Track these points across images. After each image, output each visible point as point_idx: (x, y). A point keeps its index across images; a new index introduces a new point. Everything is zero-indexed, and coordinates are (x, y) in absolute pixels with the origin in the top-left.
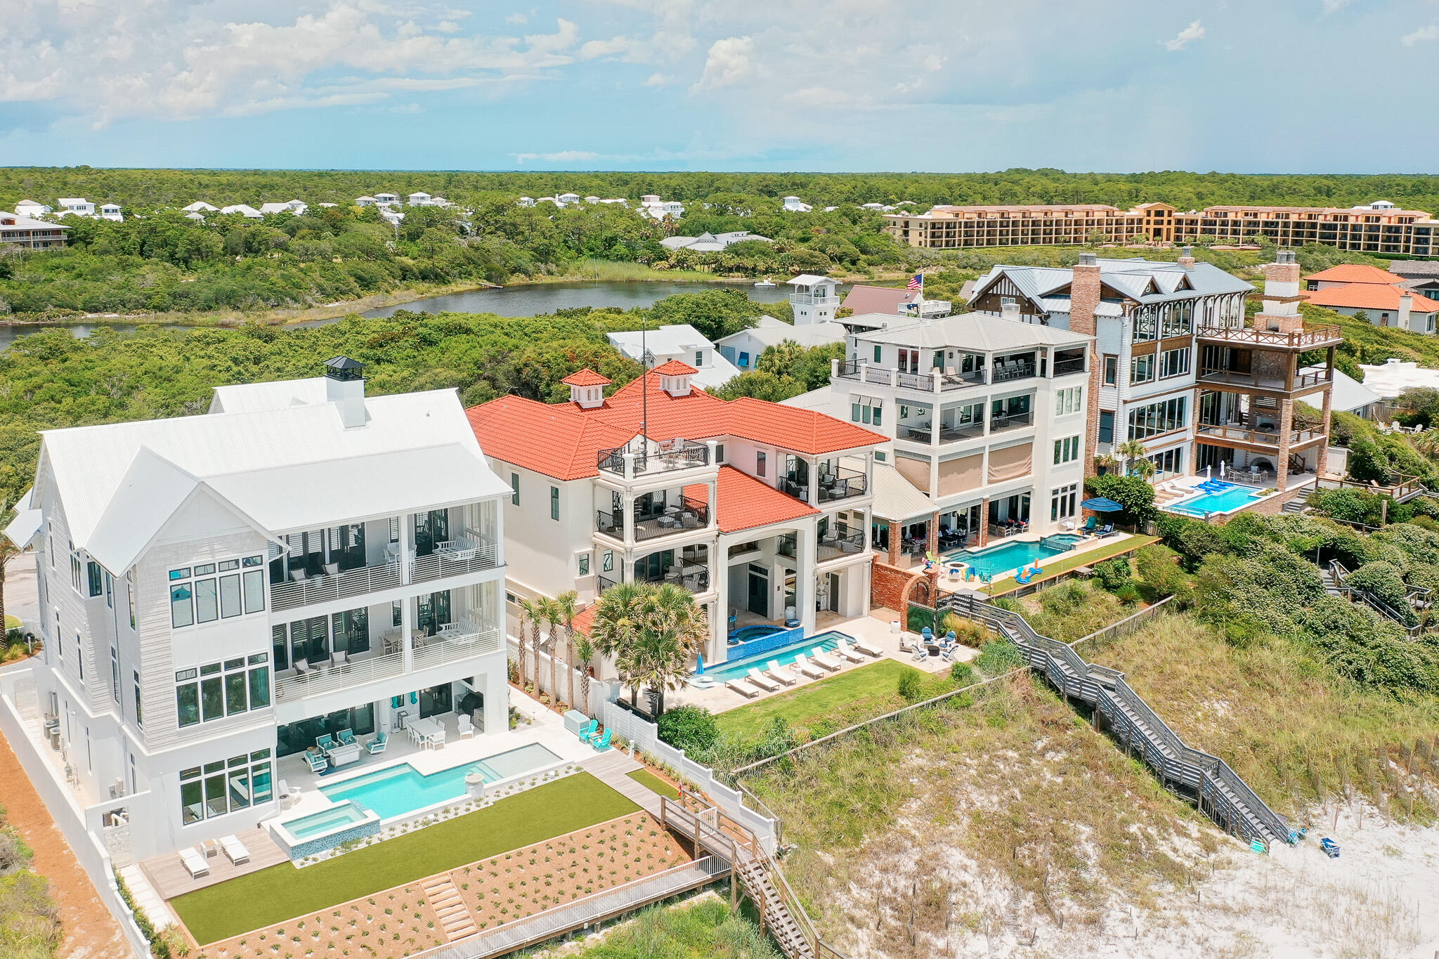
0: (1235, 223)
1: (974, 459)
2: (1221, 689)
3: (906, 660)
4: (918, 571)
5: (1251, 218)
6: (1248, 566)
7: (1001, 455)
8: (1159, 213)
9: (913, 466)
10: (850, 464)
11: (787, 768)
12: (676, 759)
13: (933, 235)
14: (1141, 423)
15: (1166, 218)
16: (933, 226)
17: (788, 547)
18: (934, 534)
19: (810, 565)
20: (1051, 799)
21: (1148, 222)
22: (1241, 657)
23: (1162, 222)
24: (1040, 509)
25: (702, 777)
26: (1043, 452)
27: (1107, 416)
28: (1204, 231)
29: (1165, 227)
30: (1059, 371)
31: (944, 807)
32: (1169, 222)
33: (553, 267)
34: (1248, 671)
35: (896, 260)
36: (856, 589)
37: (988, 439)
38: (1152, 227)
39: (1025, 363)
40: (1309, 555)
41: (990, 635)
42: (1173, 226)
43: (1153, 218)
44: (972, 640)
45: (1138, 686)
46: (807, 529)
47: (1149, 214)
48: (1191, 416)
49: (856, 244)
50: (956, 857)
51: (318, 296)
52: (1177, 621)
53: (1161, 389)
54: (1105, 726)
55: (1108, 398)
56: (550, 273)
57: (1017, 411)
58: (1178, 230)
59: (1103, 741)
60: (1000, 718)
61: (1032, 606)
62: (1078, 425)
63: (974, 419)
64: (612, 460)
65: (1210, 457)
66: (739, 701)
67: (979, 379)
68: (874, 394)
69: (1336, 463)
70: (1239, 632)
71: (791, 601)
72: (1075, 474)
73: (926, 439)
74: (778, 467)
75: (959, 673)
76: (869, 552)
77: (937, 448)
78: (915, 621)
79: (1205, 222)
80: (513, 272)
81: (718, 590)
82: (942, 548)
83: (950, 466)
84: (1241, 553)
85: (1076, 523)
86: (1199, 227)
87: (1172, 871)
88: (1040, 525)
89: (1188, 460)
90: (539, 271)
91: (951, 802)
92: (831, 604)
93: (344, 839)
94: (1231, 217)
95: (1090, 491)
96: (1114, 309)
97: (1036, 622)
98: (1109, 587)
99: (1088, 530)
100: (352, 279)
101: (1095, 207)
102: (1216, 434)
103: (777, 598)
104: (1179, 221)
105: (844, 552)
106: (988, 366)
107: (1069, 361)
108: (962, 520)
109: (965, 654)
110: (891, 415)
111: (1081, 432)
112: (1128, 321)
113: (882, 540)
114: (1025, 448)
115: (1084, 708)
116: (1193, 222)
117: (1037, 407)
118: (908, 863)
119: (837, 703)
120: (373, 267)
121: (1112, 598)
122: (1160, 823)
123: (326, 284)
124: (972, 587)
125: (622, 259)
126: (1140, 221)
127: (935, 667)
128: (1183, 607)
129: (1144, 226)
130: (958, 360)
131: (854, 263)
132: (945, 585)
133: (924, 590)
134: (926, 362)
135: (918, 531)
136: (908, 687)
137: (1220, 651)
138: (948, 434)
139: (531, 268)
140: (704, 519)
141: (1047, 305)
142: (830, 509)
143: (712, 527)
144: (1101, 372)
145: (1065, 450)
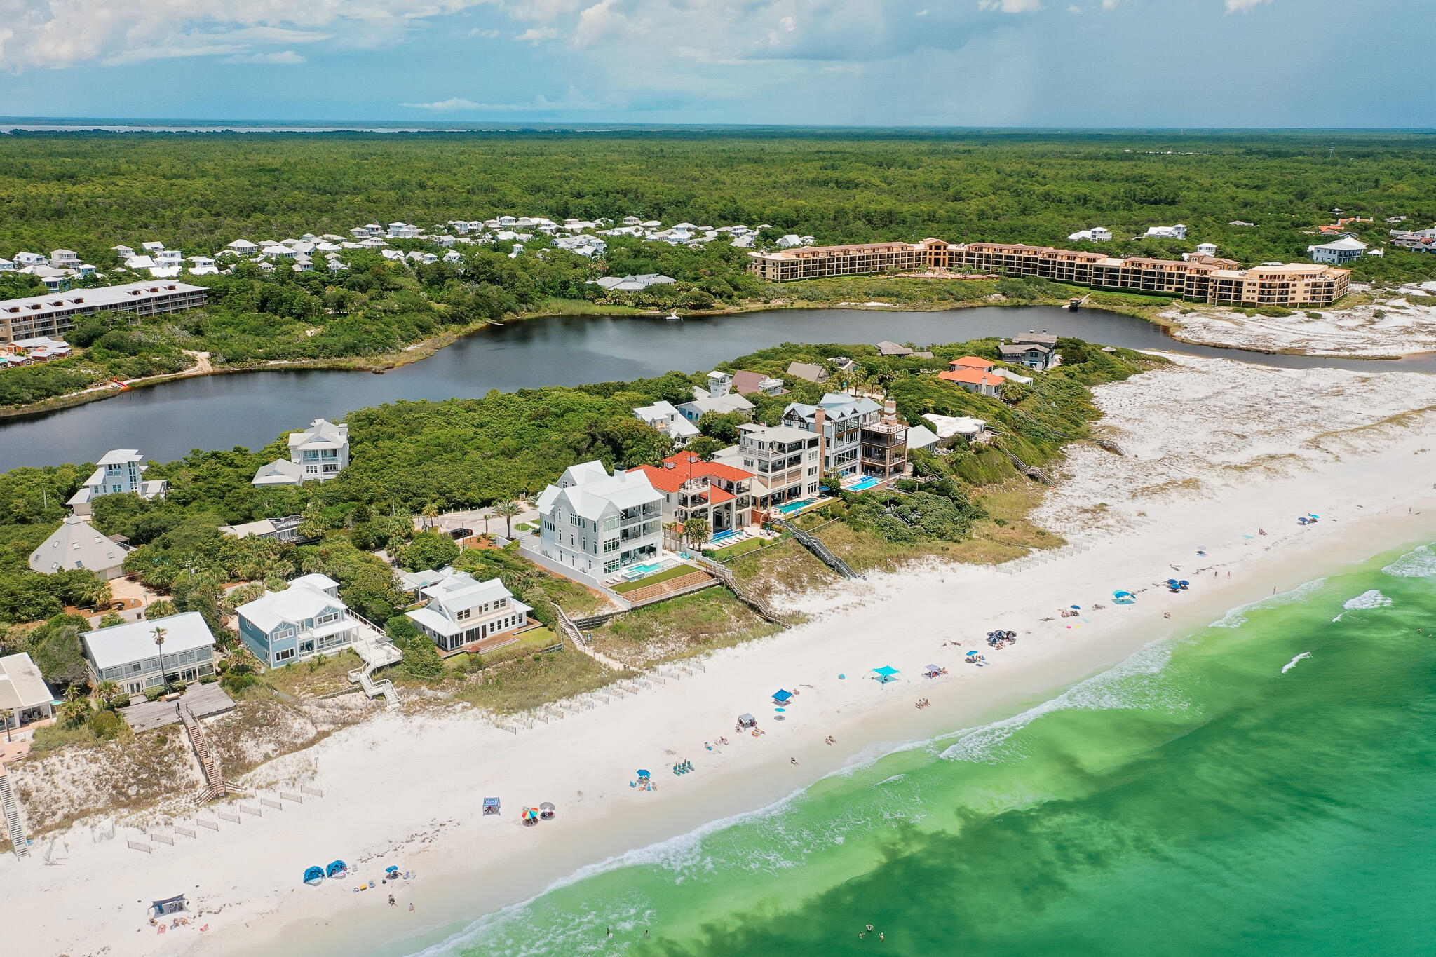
0: (988, 256)
1: (782, 477)
2: (849, 542)
3: (761, 537)
4: (765, 512)
5: (997, 253)
6: (865, 507)
7: (791, 475)
8: (938, 248)
9: (763, 479)
10: (745, 483)
11: (733, 562)
12: (708, 560)
13: (782, 271)
14: (839, 460)
15: (942, 251)
16: (782, 264)
17: (728, 507)
18: (770, 500)
19: (734, 512)
20: (797, 569)
21: (930, 254)
22: (856, 534)
23: (939, 254)
24: (804, 490)
25: (714, 564)
26: (805, 472)
27: (828, 458)
28: (967, 261)
29: (941, 257)
30: (809, 447)
31: (771, 570)
32: (945, 254)
33: (532, 307)
34: (857, 538)
35: (757, 295)
36: (747, 518)
37: (787, 470)
38: (933, 257)
39: (799, 445)
40: (883, 504)
41: (784, 529)
42: (947, 256)
43: (933, 251)
44: (779, 531)
45: (825, 543)
46: (734, 502)
47: (931, 248)
48: (859, 455)
49: (729, 282)
50: (773, 580)
51: (403, 343)
52: (840, 524)
53: (848, 446)
54: (814, 552)
55: (827, 453)
56: (529, 310)
57: (797, 460)
58: (951, 259)
59: (813, 556)
60: (786, 551)
61: (798, 521)
62: (816, 463)
63: (782, 463)
64: (683, 486)
65: (866, 469)
66: (718, 548)
67: (783, 451)
68: (750, 457)
69: (909, 469)
70: (857, 527)
71: (728, 522)
72: (816, 478)
73: (767, 471)
74: (724, 484)
75: (776, 539)
76: (751, 507)
77: (771, 474)
78: (764, 526)
79: (968, 255)
80: (505, 312)
81: (711, 520)
82: (772, 504)
83: (774, 479)
84: (863, 504)
85: (817, 493)
86: (964, 258)
87: (825, 583)
88: (804, 496)
89: (859, 469)
90: (522, 309)
91: (772, 570)
92: (740, 523)
93: (639, 577)
94: (985, 252)
95: (821, 483)
96: (827, 423)
97: (798, 526)
98: (821, 515)
99: (820, 496)
100: (416, 329)
101: (894, 244)
102: (867, 461)
103: (725, 521)
104: (951, 253)
105: (743, 507)
106: (786, 448)
107: (813, 443)
108: (779, 494)
109: (777, 535)
110: (756, 464)
111: (818, 465)
112: (833, 428)
113: (754, 503)
114: (799, 472)
115: (808, 547)
116: (960, 254)
117: (803, 458)
118: (762, 582)
119: (744, 548)
120: (424, 317)
121: (822, 518)
122: (825, 574)
123: (404, 334)
124: (781, 516)
125: (574, 297)
126: (925, 253)
127: (770, 538)
128: (842, 520)
129: (928, 256)
130: (777, 445)
131: (730, 297)
132: (772, 516)
133: (767, 518)
134: (767, 446)
135: (766, 499)
136: (762, 543)
137: (851, 532)
138: (775, 468)
139: (517, 309)
140: (707, 501)
141: (808, 420)
142: (739, 496)
143: (709, 503)
144: (826, 445)
145: (811, 471)
